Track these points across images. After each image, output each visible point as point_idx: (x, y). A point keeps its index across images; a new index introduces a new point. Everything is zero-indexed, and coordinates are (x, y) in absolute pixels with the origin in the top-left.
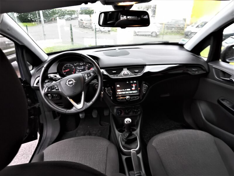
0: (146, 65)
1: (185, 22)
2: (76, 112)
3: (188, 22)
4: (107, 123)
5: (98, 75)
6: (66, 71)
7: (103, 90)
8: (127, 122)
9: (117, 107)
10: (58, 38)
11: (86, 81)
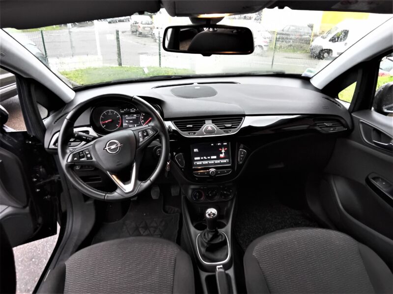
0: (245, 115)
1: (312, 30)
2: (122, 197)
3: (316, 30)
4: (176, 209)
5: (161, 134)
6: (107, 122)
7: (169, 158)
8: (209, 215)
9: (192, 187)
10: (96, 54)
11: (140, 144)
